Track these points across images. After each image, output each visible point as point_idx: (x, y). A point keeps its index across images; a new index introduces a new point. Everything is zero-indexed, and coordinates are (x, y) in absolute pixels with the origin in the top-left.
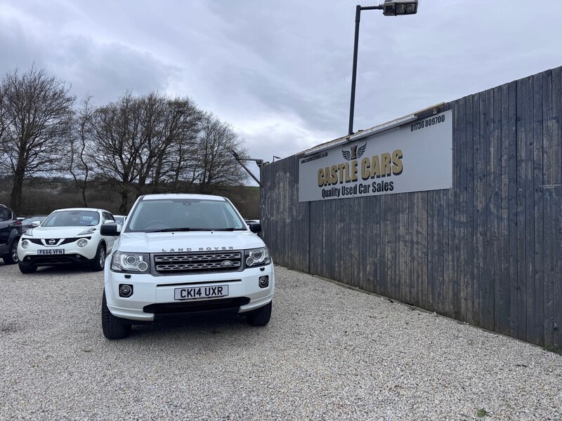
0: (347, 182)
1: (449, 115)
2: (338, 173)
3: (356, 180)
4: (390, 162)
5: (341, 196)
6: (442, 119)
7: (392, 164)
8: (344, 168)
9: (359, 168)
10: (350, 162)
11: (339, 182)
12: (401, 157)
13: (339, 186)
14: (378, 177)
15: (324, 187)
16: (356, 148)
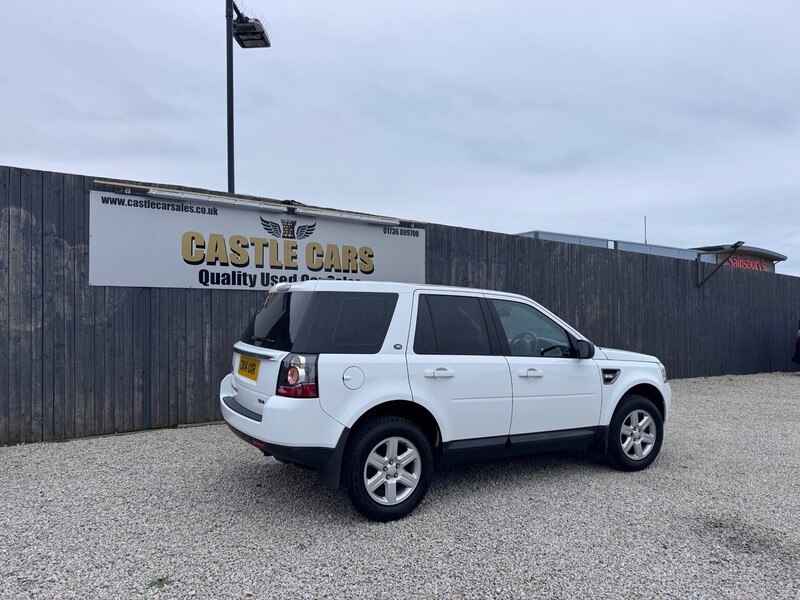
0: (272, 267)
1: (422, 232)
2: (251, 251)
3: (296, 268)
4: (356, 258)
5: (259, 286)
6: (416, 234)
7: (359, 260)
8: (266, 245)
9: (301, 253)
10: (281, 241)
11: (252, 264)
12: (372, 256)
13: (250, 270)
14: (337, 271)
15: (204, 266)
16: (294, 223)
